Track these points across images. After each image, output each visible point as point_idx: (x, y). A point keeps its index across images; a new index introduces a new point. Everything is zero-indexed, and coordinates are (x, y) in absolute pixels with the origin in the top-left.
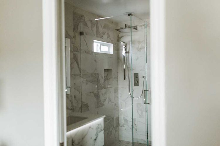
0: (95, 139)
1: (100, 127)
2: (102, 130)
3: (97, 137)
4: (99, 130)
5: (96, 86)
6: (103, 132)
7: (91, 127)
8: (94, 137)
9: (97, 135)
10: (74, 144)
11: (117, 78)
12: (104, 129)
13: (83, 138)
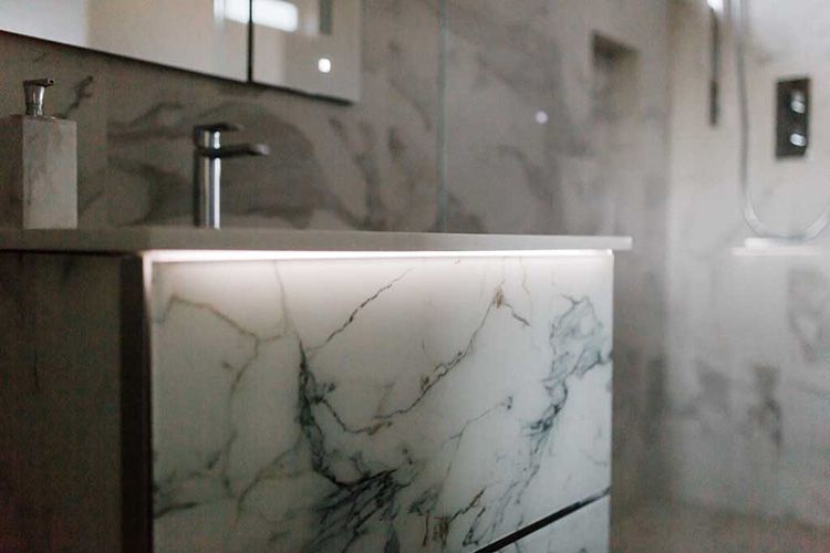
0: (545, 426)
1: (586, 325)
2: (599, 361)
3: (557, 409)
4: (576, 347)
5: (542, 117)
6: (604, 373)
7: (507, 296)
8: (534, 404)
9: (559, 392)
10: (319, 412)
11: (662, 117)
12: (613, 355)
13: (426, 384)
